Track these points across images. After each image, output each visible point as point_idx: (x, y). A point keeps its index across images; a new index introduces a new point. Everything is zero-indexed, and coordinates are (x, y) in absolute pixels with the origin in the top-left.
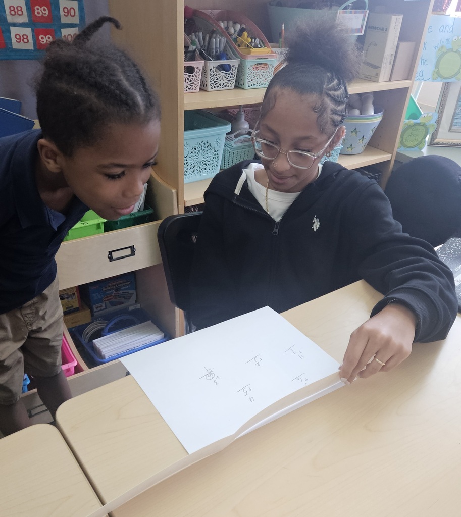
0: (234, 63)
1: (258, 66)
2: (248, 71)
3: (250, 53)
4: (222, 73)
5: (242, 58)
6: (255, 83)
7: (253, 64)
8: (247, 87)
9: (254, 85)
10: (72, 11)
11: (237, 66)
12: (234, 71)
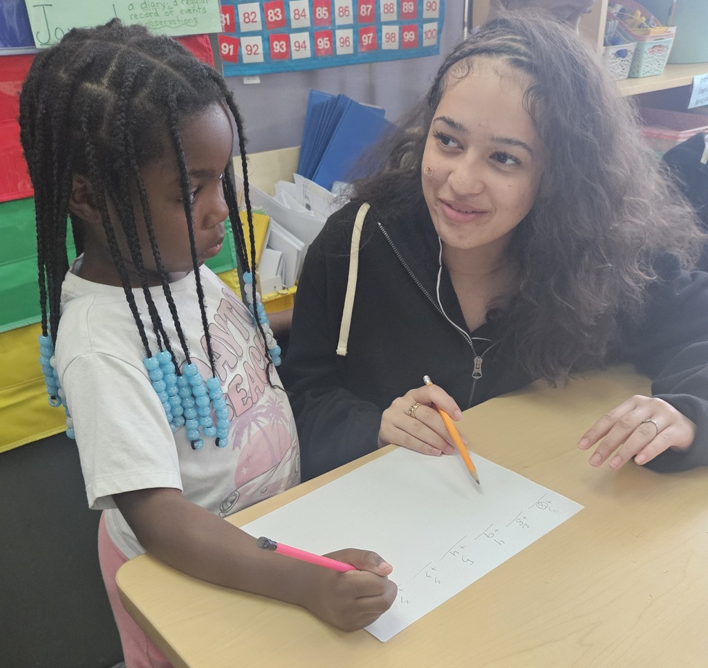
0: (630, 47)
1: (654, 49)
2: (645, 56)
3: (647, 33)
4: (619, 60)
5: (640, 40)
6: (649, 69)
7: (651, 46)
8: (642, 75)
9: (649, 72)
10: (434, 4)
11: (633, 51)
12: (630, 57)
